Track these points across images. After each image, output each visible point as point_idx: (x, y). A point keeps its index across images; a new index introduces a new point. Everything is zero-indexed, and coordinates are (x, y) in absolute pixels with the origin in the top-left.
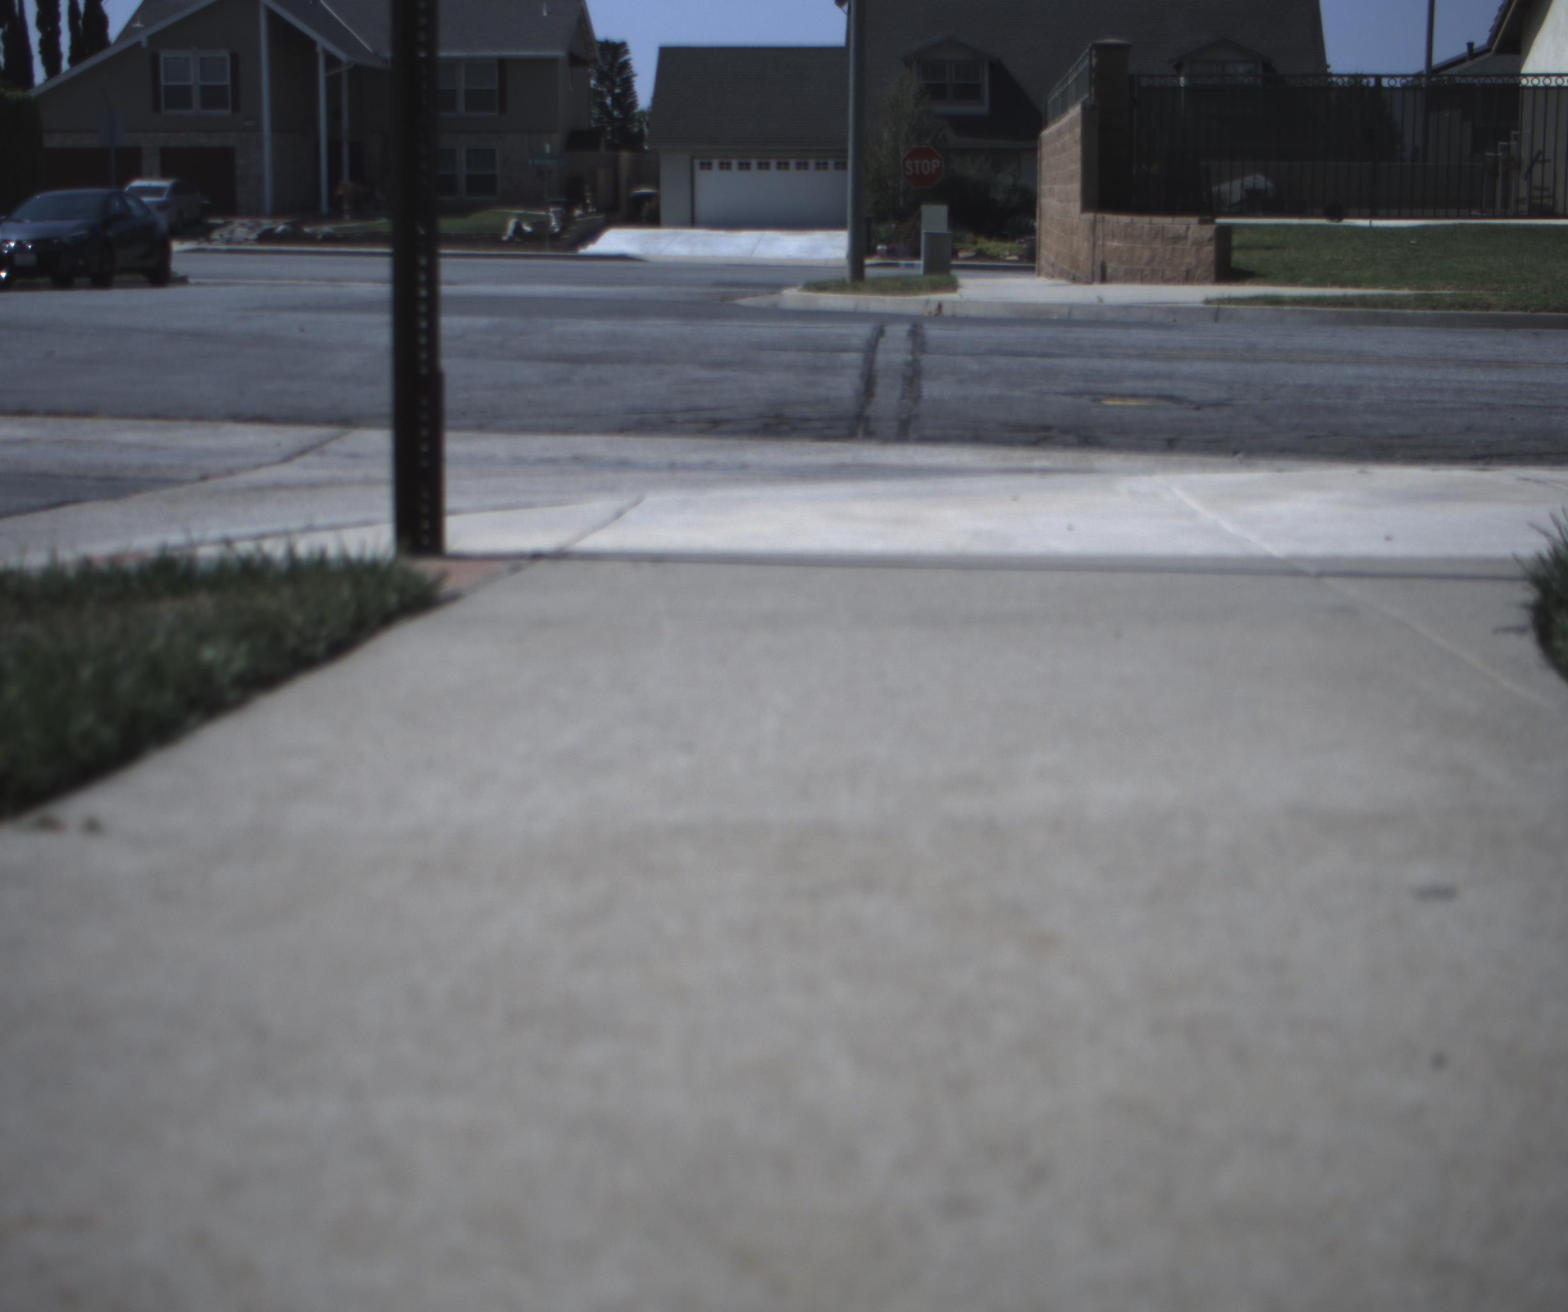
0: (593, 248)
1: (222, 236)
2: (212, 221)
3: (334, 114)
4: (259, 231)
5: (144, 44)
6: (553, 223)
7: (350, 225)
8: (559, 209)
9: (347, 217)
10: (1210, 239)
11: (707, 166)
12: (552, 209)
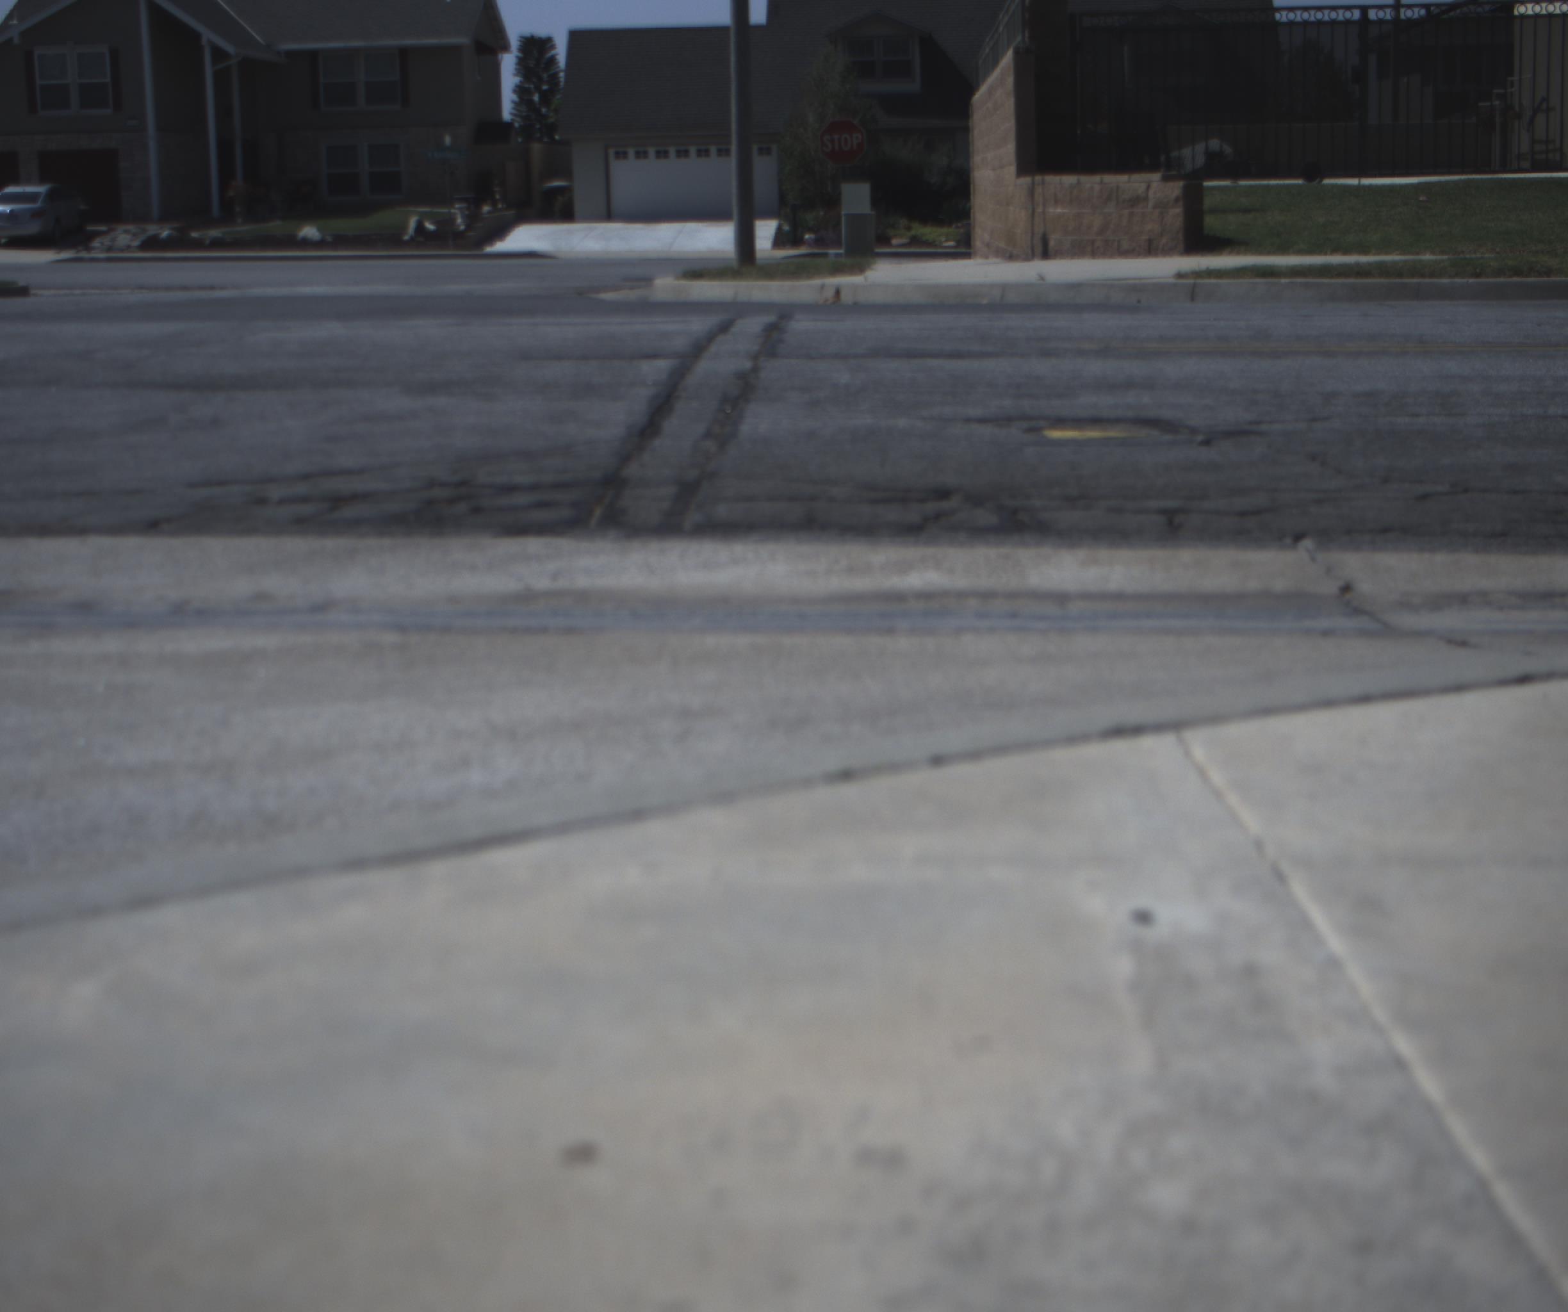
0: (500, 246)
1: (102, 244)
2: (90, 228)
3: (224, 112)
4: (143, 237)
5: (16, 41)
6: (459, 220)
7: (242, 228)
8: (463, 205)
9: (240, 220)
10: (1177, 200)
11: (621, 155)
12: (457, 206)
